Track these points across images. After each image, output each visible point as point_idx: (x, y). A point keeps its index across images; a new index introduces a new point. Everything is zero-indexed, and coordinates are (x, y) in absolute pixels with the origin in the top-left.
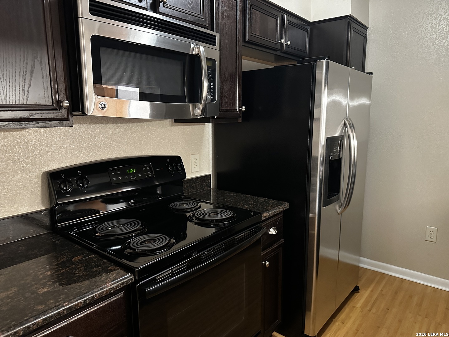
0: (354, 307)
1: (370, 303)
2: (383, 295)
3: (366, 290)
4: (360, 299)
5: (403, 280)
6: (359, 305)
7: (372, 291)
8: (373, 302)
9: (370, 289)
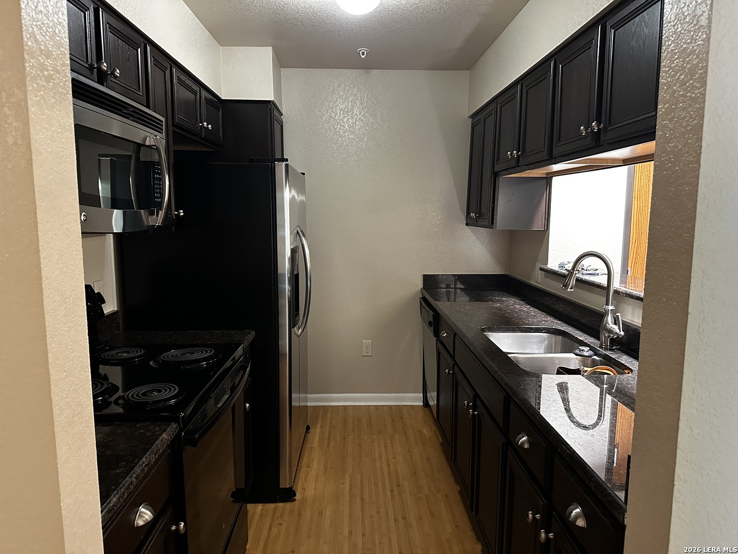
0: (312, 448)
1: (325, 439)
2: (334, 426)
3: (316, 428)
4: (314, 438)
5: (345, 407)
6: (316, 444)
7: (321, 427)
8: (327, 436)
9: (319, 426)
